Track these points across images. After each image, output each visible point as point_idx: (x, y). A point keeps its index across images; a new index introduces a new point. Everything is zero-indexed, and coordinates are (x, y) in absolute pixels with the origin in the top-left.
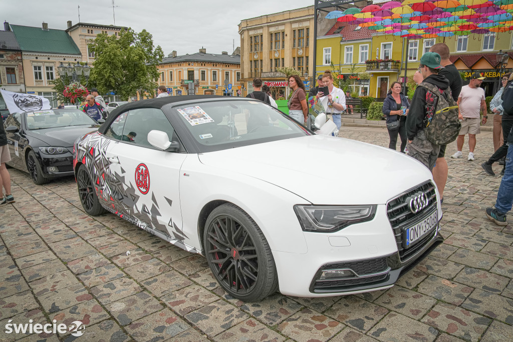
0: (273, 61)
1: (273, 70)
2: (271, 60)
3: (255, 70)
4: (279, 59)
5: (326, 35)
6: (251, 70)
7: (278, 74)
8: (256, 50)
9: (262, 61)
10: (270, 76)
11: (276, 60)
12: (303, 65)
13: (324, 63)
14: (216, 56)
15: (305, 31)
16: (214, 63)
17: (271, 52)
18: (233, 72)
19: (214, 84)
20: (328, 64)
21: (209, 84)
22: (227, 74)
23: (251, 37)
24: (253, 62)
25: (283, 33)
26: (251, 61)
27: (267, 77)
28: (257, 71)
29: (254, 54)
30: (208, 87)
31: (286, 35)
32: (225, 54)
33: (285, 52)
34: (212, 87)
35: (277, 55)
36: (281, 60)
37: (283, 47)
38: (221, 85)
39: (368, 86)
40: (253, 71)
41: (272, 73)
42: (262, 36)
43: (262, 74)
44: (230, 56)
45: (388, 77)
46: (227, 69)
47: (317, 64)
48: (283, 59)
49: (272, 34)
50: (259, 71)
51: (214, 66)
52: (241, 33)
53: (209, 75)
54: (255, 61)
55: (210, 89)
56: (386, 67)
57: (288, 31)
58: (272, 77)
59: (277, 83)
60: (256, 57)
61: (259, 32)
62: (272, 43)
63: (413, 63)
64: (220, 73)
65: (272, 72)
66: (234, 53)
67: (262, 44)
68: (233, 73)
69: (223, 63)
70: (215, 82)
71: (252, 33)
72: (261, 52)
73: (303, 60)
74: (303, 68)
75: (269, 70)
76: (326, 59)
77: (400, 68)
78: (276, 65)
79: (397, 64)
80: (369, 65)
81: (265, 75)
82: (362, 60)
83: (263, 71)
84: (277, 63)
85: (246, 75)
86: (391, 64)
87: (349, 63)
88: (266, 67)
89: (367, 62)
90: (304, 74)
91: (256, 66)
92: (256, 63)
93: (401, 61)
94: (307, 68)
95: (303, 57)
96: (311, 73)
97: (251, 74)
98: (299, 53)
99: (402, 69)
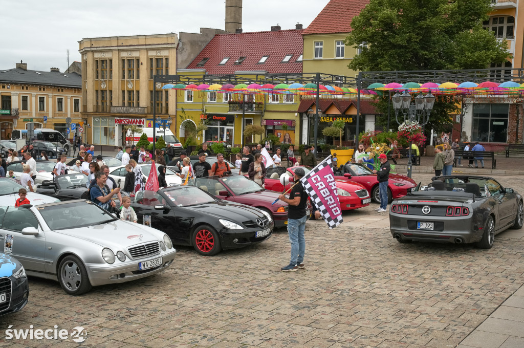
0: (126, 93)
1: (126, 104)
2: (123, 91)
3: (103, 103)
4: (133, 91)
5: (188, 67)
6: (97, 102)
7: (132, 110)
8: (103, 77)
9: (111, 91)
10: (122, 111)
11: (130, 92)
12: (162, 100)
13: (186, 100)
14: (43, 74)
15: (164, 61)
16: (42, 86)
17: (122, 82)
18: (69, 99)
19: (41, 114)
20: (190, 101)
21: (34, 115)
22: (60, 101)
23: (97, 61)
24: (99, 92)
25: (138, 60)
26: (97, 91)
27: (118, 113)
28: (105, 104)
29: (101, 82)
30: (32, 120)
31: (142, 64)
32: (55, 71)
33: (141, 84)
34: (38, 120)
35: (130, 87)
36: (135, 92)
37: (138, 77)
38: (50, 116)
39: (233, 128)
40: (100, 104)
41: (125, 108)
42: (111, 61)
43: (112, 109)
44: (62, 74)
45: (253, 118)
46: (60, 95)
47: (178, 101)
48: (138, 92)
49: (124, 60)
50: (108, 104)
51: (40, 90)
52: (83, 53)
53: (33, 103)
54: (103, 92)
55: (35, 121)
56: (251, 107)
57: (143, 59)
58: (124, 113)
59: (130, 120)
60: (103, 86)
61: (107, 55)
62: (124, 71)
63: (275, 105)
64: (50, 100)
65: (124, 106)
66: (68, 70)
67: (111, 71)
68: (69, 101)
69: (55, 86)
70: (42, 112)
71: (98, 56)
72: (111, 81)
73: (162, 95)
74: (162, 103)
75: (121, 104)
76: (188, 96)
77: (263, 109)
78: (130, 99)
79: (260, 106)
80: (232, 105)
81: (115, 110)
82: (226, 99)
83: (114, 105)
84: (131, 96)
85: (90, 108)
86: (254, 105)
87: (213, 101)
88: (117, 101)
89: (230, 103)
90: (164, 112)
91: (103, 98)
92: (103, 95)
93: (263, 103)
94: (167, 105)
95: (162, 91)
96: (172, 110)
97: (98, 107)
98: (157, 86)
99: (265, 111)
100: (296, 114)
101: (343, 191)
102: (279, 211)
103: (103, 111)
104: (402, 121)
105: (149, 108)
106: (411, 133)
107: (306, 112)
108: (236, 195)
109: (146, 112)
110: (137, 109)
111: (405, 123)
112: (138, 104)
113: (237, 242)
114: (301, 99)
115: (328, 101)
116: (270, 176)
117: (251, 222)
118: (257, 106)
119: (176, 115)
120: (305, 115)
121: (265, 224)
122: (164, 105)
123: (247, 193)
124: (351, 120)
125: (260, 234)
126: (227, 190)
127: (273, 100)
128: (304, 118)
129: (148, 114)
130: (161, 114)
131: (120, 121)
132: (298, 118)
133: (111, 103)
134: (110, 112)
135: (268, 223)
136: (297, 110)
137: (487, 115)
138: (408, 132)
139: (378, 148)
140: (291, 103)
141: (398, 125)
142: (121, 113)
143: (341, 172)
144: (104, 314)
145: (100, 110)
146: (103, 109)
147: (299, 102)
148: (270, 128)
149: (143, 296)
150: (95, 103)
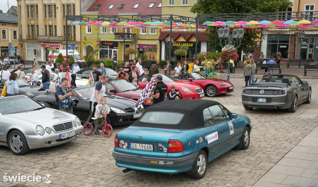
0: (48, 27)
1: (48, 34)
2: (46, 26)
3: (33, 33)
4: (52, 26)
5: (88, 11)
6: (29, 33)
7: (52, 38)
8: (32, 17)
9: (38, 26)
10: (45, 39)
11: (50, 26)
12: (71, 32)
13: (87, 32)
15: (72, 6)
17: (45, 20)
20: (90, 33)
22: (4, 32)
23: (28, 6)
24: (30, 26)
25: (55, 5)
26: (28, 26)
27: (43, 40)
28: (34, 34)
29: (31, 20)
31: (57, 8)
33: (57, 21)
35: (50, 23)
36: (54, 27)
37: (55, 17)
39: (117, 50)
40: (31, 34)
41: (47, 37)
42: (37, 6)
43: (39, 37)
44: (5, 14)
45: (130, 44)
46: (4, 28)
47: (82, 33)
48: (56, 26)
49: (45, 5)
50: (36, 34)
52: (18, 0)
54: (32, 26)
56: (129, 37)
57: (58, 5)
58: (47, 40)
59: (51, 44)
60: (32, 22)
61: (35, 2)
62: (46, 13)
63: (144, 35)
65: (46, 35)
66: (9, 11)
67: (37, 12)
68: (10, 31)
69: (0, 22)
71: (28, 2)
72: (37, 19)
73: (71, 28)
74: (71, 34)
75: (44, 34)
76: (89, 29)
77: (137, 38)
78: (50, 31)
79: (135, 36)
80: (117, 35)
81: (41, 38)
82: (113, 32)
83: (39, 35)
84: (51, 29)
85: (24, 37)
86: (130, 35)
87: (104, 33)
88: (42, 32)
89: (115, 34)
90: (73, 39)
91: (33, 30)
92: (32, 28)
93: (137, 34)
94: (75, 35)
95: (71, 26)
96: (78, 38)
97: (29, 36)
98: (68, 23)
99: (138, 39)
100: (157, 41)
101: (187, 89)
102: (147, 102)
103: (33, 39)
104: (224, 45)
105: (63, 37)
106: (229, 53)
107: (164, 40)
108: (121, 92)
109: (61, 39)
110: (55, 37)
111: (226, 47)
112: (56, 34)
113: (122, 121)
114: (161, 32)
115: (177, 33)
116: (142, 80)
117: (130, 108)
118: (132, 36)
119: (81, 42)
120: (163, 42)
121: (139, 110)
122: (73, 35)
123: (128, 91)
124: (192, 45)
125: (136, 116)
126: (115, 89)
127: (143, 32)
128: (162, 44)
129: (62, 40)
130: (71, 41)
131: (44, 45)
132: (159, 44)
133: (38, 33)
134: (37, 40)
135: (141, 109)
136: (158, 39)
137: (276, 42)
138: (228, 52)
139: (209, 62)
140: (154, 34)
141: (222, 48)
142: (45, 40)
143: (186, 77)
144: (39, 166)
145: (31, 38)
146: (33, 37)
147: (159, 34)
148: (141, 50)
149: (63, 155)
150: (27, 34)
